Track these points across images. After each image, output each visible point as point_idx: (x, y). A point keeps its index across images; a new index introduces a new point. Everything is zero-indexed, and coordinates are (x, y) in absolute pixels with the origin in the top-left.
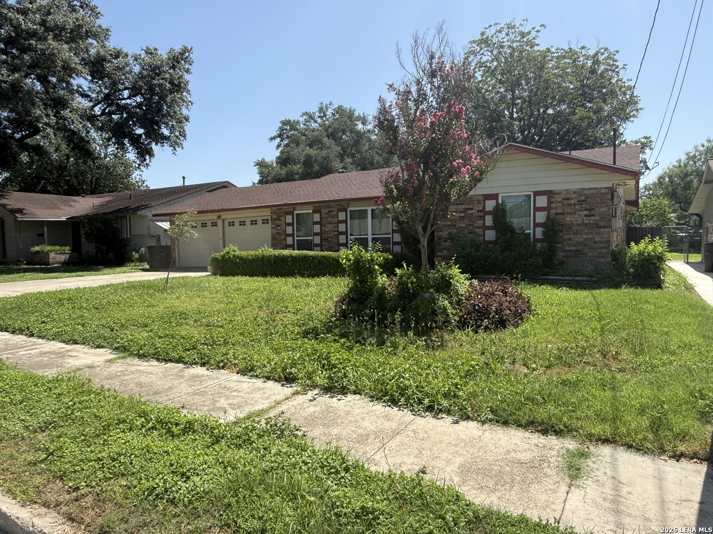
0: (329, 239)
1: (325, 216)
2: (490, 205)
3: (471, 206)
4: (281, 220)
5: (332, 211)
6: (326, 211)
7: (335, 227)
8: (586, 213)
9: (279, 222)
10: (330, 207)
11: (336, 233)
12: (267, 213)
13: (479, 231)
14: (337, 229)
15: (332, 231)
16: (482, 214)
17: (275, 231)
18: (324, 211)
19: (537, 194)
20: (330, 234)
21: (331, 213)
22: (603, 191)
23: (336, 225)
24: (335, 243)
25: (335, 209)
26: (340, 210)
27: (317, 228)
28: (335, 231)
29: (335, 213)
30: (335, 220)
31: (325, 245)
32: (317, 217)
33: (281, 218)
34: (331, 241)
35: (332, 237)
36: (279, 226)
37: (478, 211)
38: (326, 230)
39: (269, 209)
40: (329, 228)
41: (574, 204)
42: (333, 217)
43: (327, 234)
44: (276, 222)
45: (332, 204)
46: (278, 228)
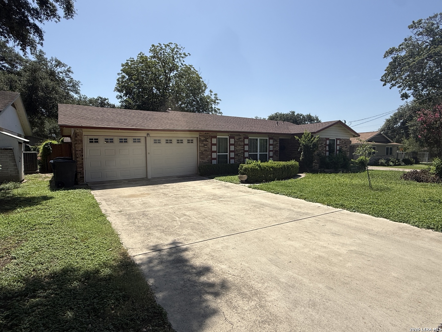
0: (239, 155)
1: (237, 141)
2: (328, 142)
3: (323, 142)
4: (208, 141)
5: (241, 138)
6: (238, 137)
7: (242, 147)
8: (345, 147)
9: (206, 142)
10: (239, 136)
11: (243, 151)
12: (197, 135)
13: (324, 152)
14: (243, 149)
15: (240, 150)
16: (325, 145)
17: (203, 149)
18: (237, 137)
19: (337, 139)
20: (239, 151)
21: (240, 139)
22: (348, 140)
23: (243, 146)
24: (242, 157)
25: (242, 137)
26: (245, 138)
27: (232, 148)
28: (242, 150)
29: (242, 139)
30: (243, 143)
31: (236, 158)
32: (232, 141)
33: (208, 140)
34: (240, 156)
35: (240, 153)
36: (206, 145)
37: (324, 144)
38: (237, 149)
39: (198, 133)
40: (239, 148)
41: (343, 144)
42: (241, 142)
43: (237, 151)
44: (204, 142)
45: (241, 134)
46: (205, 146)
